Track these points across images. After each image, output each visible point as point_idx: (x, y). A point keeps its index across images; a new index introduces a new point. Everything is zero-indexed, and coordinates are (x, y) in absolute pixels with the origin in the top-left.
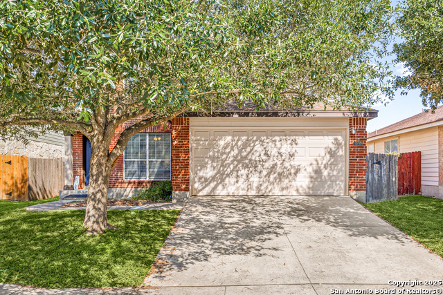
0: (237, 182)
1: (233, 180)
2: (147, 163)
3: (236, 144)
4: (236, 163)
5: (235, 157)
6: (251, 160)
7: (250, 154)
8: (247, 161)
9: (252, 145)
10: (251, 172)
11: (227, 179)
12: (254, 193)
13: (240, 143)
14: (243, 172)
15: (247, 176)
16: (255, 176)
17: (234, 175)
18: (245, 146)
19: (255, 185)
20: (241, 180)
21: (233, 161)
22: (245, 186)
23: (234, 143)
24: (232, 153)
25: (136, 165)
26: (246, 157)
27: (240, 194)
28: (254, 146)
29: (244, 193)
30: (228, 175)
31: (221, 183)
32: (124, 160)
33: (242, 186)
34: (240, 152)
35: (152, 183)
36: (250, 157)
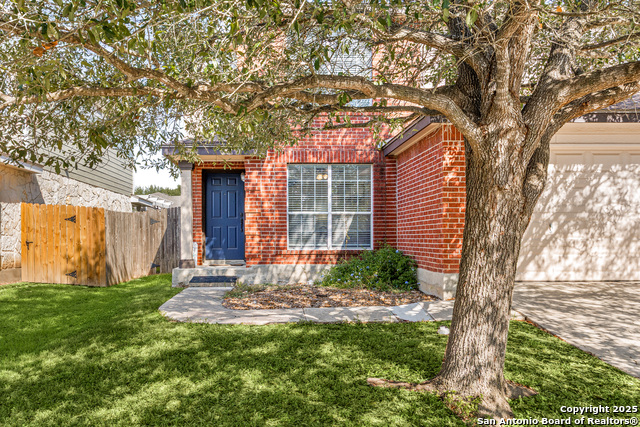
0: (565, 256)
1: (557, 253)
2: (330, 218)
3: (563, 181)
4: (562, 218)
5: (562, 207)
6: (591, 212)
7: (590, 201)
8: (584, 215)
9: (595, 182)
10: (593, 236)
11: (546, 251)
12: (598, 276)
13: (570, 179)
14: (576, 236)
15: (585, 245)
16: (601, 244)
17: (560, 242)
18: (581, 183)
19: (601, 263)
20: (573, 253)
21: (556, 215)
22: (580, 264)
23: (558, 179)
24: (555, 199)
25: (311, 223)
26: (582, 207)
27: (572, 278)
28: (598, 184)
29: (579, 276)
30: (546, 242)
31: (532, 258)
32: (288, 213)
33: (576, 265)
34: (571, 196)
35: (340, 254)
36: (590, 206)
